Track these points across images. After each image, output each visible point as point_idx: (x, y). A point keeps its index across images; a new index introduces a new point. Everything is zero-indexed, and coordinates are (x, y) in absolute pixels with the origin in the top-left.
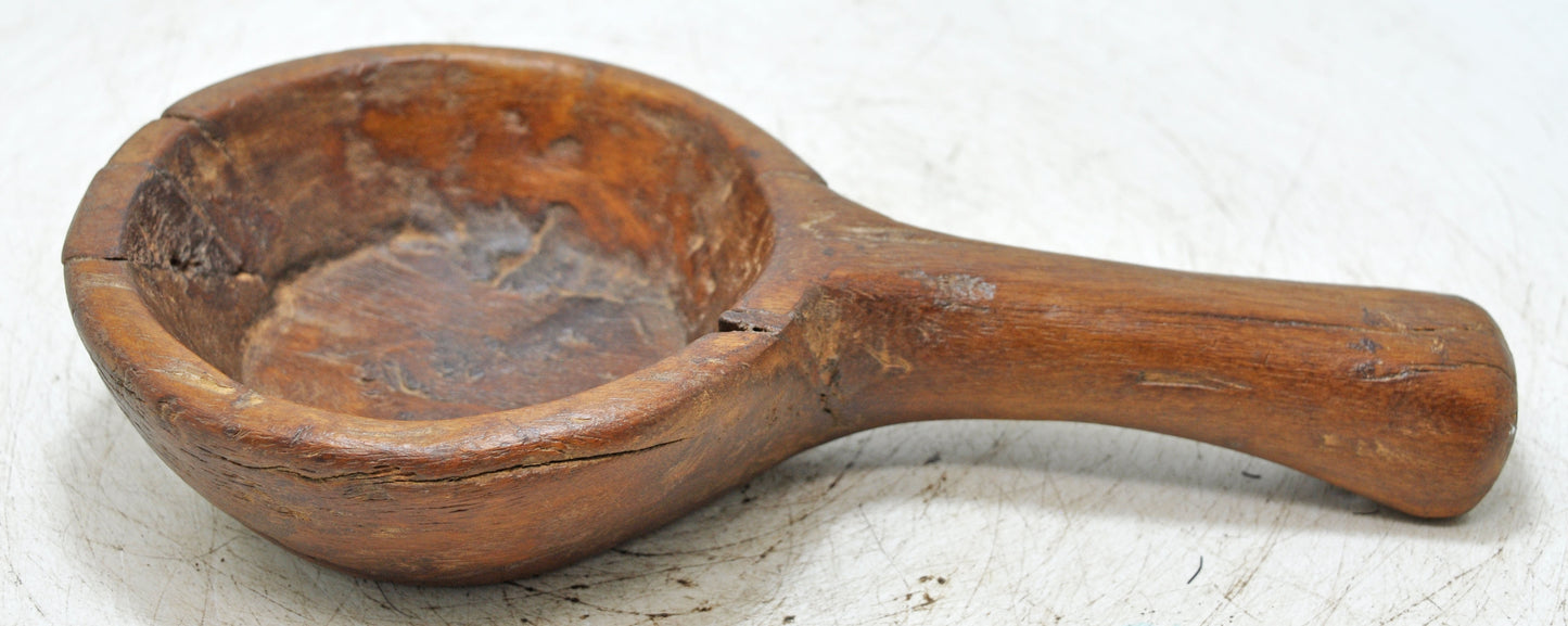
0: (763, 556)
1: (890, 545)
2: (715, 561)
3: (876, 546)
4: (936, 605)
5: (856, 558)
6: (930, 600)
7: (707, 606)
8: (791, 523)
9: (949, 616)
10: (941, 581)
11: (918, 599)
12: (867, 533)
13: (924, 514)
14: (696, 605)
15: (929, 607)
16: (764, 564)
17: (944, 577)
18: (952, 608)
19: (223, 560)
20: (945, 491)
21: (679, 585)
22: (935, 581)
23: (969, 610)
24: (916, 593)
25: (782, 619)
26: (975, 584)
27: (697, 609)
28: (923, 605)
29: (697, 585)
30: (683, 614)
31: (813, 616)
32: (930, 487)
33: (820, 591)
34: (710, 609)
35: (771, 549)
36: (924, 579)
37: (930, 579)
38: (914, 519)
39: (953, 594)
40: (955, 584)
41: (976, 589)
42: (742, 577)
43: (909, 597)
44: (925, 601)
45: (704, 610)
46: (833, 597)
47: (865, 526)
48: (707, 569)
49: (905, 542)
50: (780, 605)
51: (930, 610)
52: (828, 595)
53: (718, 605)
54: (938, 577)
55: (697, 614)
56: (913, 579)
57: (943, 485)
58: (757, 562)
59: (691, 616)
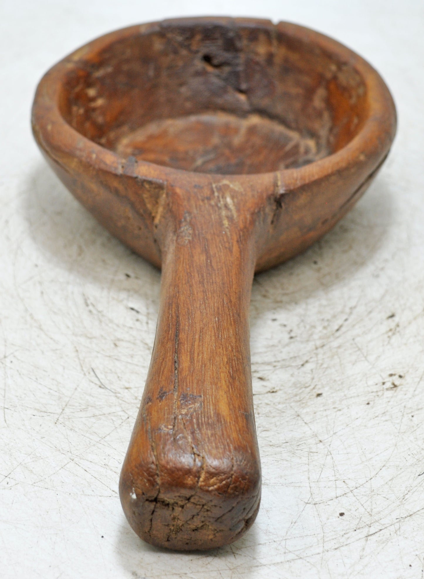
0: (303, 365)
1: (372, 358)
2: (277, 368)
3: (364, 359)
4: (399, 388)
5: (354, 364)
6: (395, 386)
7: (275, 390)
8: (317, 348)
9: (405, 394)
10: (400, 377)
11: (389, 385)
12: (358, 353)
13: (389, 343)
14: (268, 390)
15: (395, 389)
16: (303, 369)
17: (402, 374)
18: (407, 390)
19: (11, 362)
20: (399, 332)
21: (259, 380)
22: (397, 376)
23: (416, 392)
24: (387, 382)
25: (315, 395)
26: (419, 380)
27: (269, 392)
28: (391, 388)
29: (268, 380)
30: (262, 394)
31: (332, 393)
32: (391, 330)
33: (335, 381)
34: (276, 392)
35: (307, 362)
36: (391, 375)
37: (395, 375)
38: (383, 345)
39: (407, 384)
40: (408, 379)
41: (419, 382)
42: (292, 375)
43: (384, 383)
44: (392, 386)
45: (273, 392)
46: (342, 383)
47: (357, 349)
48: (273, 372)
49: (379, 357)
50: (314, 388)
51: (396, 390)
52: (339, 383)
53: (280, 390)
54: (398, 374)
55: (270, 394)
56: (385, 375)
57: (398, 329)
58: (299, 368)
59: (266, 395)
